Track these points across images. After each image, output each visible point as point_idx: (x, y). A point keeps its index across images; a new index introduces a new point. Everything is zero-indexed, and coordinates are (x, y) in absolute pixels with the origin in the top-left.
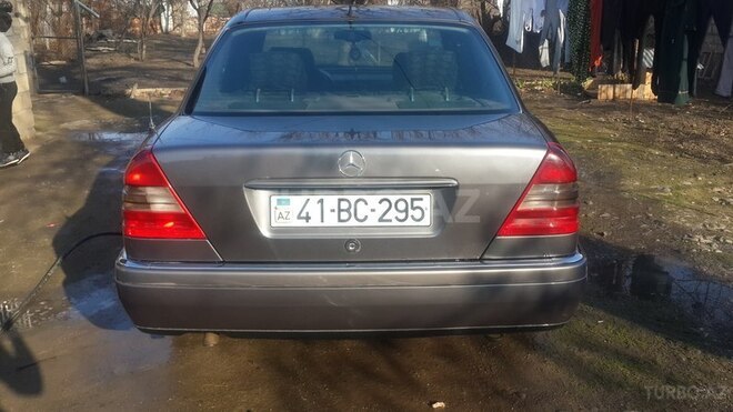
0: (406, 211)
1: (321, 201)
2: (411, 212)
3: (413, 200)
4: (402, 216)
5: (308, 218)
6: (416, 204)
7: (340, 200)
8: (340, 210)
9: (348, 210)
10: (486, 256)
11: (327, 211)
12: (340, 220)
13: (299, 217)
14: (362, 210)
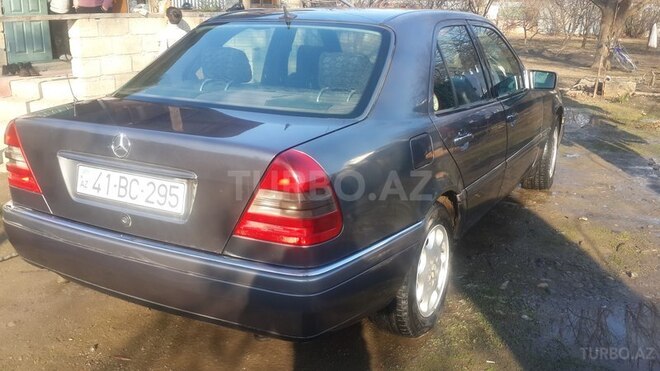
0: (165, 196)
1: (109, 176)
2: (169, 197)
3: (171, 187)
4: (162, 200)
5: (98, 189)
6: (174, 191)
7: (121, 177)
8: (120, 187)
9: (125, 188)
10: (226, 253)
11: (111, 186)
12: (119, 196)
13: (94, 188)
14: (135, 189)
